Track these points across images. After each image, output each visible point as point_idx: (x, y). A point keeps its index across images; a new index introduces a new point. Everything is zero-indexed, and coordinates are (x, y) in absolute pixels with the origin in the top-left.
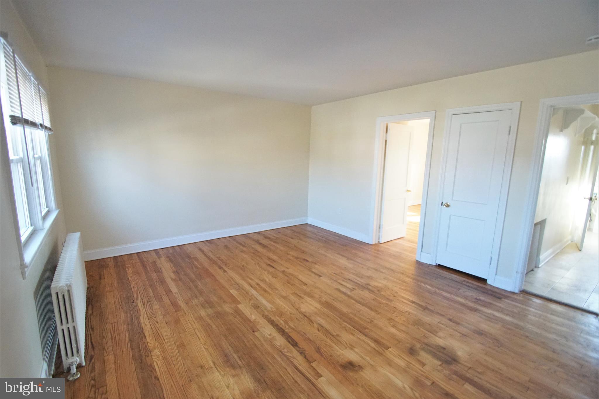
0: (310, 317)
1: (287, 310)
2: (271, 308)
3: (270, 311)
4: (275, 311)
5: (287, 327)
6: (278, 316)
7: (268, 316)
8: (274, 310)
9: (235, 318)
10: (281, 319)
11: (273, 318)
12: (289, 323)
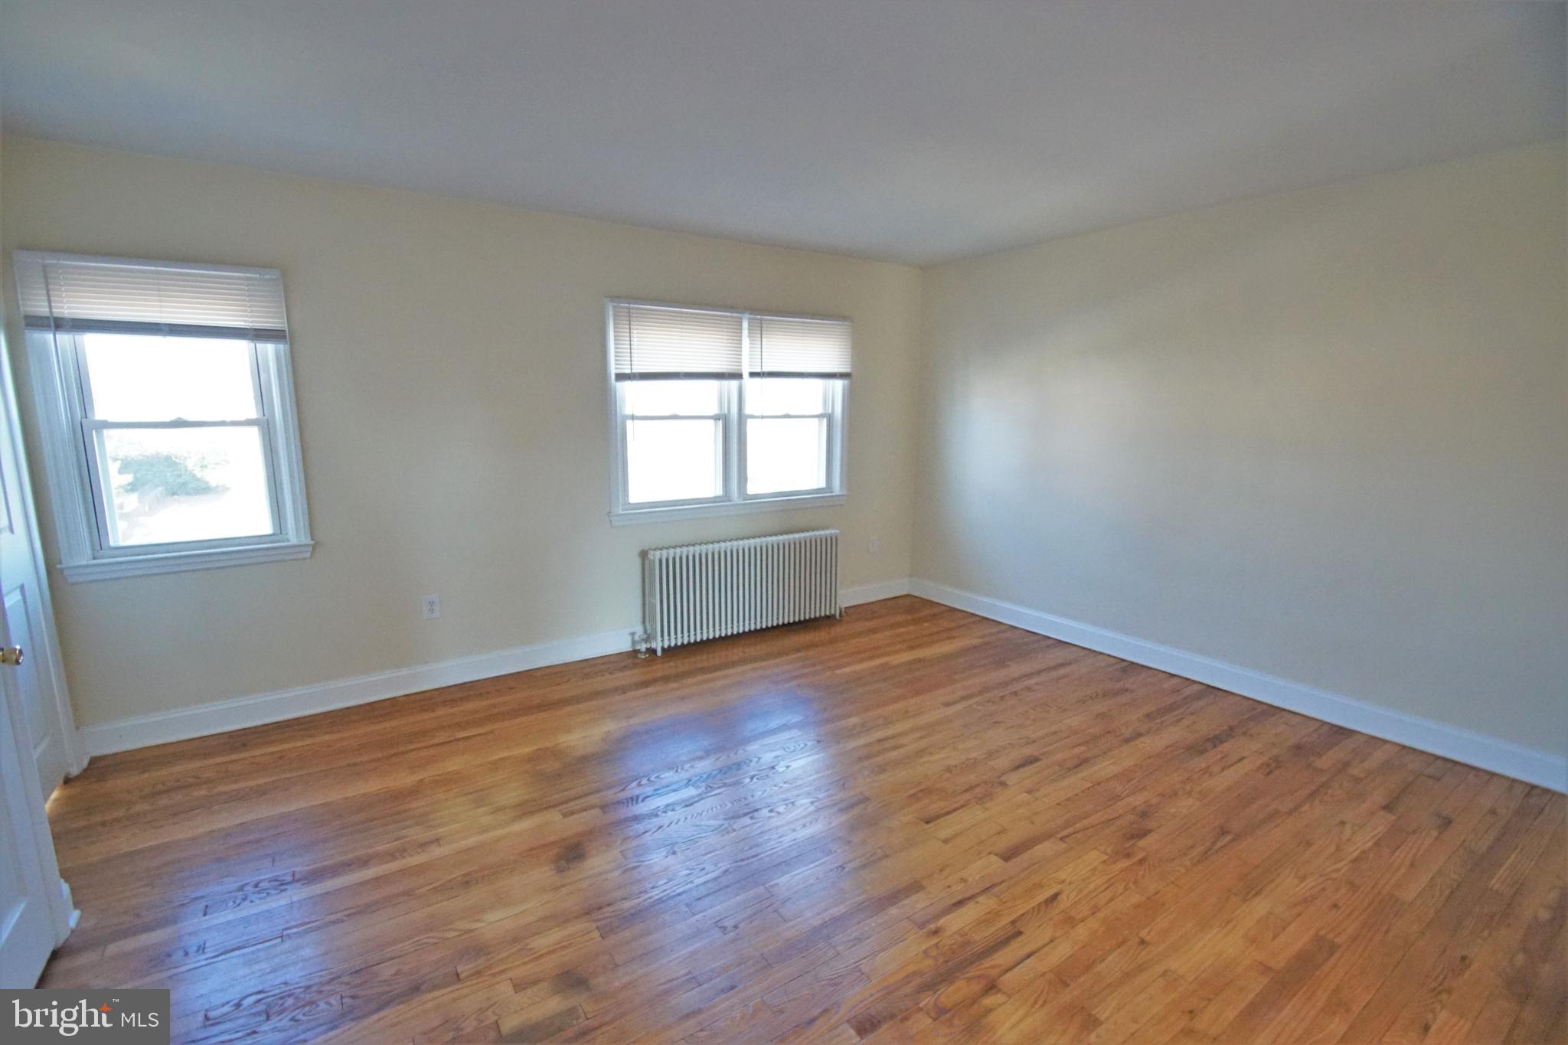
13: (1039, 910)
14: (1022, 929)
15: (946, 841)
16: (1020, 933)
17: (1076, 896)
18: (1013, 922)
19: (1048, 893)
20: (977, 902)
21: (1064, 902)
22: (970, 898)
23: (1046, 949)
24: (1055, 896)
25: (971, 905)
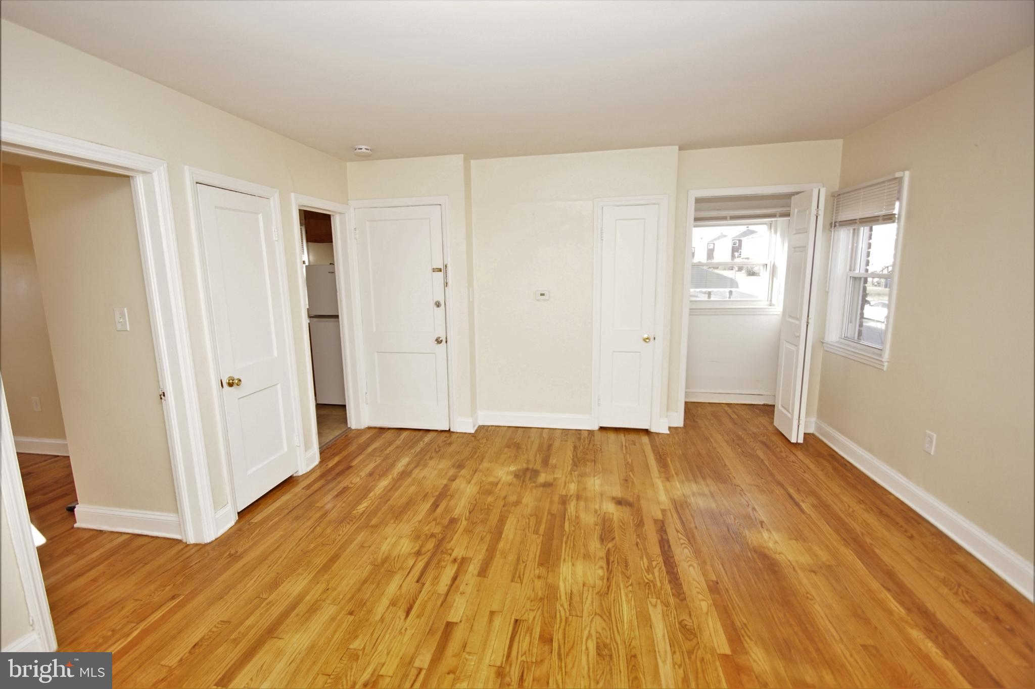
0: (602, 558)
1: (627, 587)
2: (655, 606)
3: (662, 602)
4: (652, 598)
5: (654, 563)
6: (655, 585)
7: (673, 595)
8: (654, 600)
9: (745, 625)
10: (655, 578)
11: (668, 587)
12: (646, 568)
13: (413, 600)
14: (417, 584)
15: (492, 613)
16: (418, 581)
17: (395, 622)
18: (424, 584)
19: (413, 613)
20: (447, 585)
21: (401, 614)
22: (451, 585)
23: (402, 581)
24: (408, 614)
25: (449, 582)
